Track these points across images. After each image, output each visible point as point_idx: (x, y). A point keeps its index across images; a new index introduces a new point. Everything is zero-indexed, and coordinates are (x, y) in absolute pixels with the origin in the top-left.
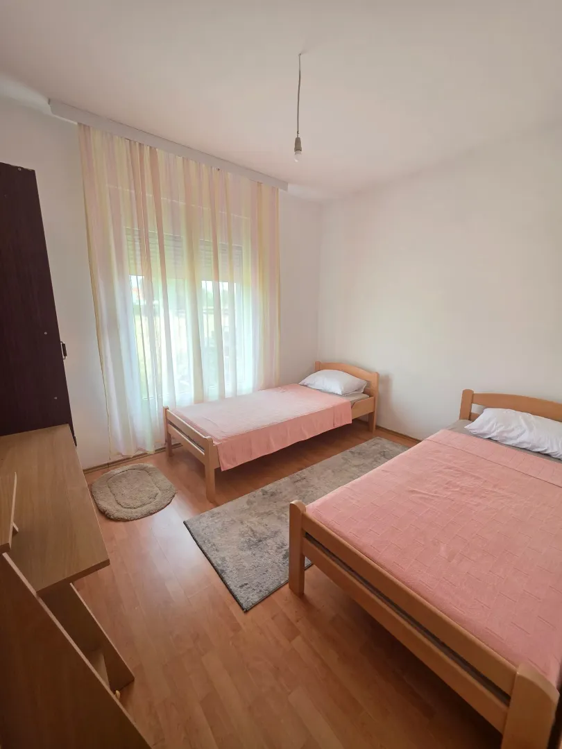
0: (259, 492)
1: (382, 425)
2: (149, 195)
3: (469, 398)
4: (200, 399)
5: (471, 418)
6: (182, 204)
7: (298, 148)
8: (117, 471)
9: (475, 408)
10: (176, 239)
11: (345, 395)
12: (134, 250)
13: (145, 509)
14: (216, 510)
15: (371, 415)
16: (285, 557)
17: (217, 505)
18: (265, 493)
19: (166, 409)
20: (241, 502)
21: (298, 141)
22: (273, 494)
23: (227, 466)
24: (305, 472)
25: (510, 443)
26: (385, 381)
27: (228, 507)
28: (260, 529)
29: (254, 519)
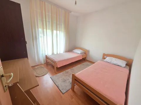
0: (65, 72)
1: (87, 59)
2: (44, 12)
3: (104, 55)
4: (53, 54)
5: (105, 59)
6: (50, 14)
7: (76, 4)
8: (36, 67)
9: (105, 57)
10: (49, 22)
11: (81, 54)
12: (40, 23)
13: (42, 75)
14: (56, 75)
15: (85, 58)
16: (70, 84)
17: (57, 74)
18: (66, 72)
19: (46, 55)
20: (61, 73)
21: (76, 2)
22: (67, 72)
23: (59, 67)
24: (73, 68)
25: (112, 63)
26: (88, 51)
27: (59, 74)
28: (65, 79)
29: (64, 77)
